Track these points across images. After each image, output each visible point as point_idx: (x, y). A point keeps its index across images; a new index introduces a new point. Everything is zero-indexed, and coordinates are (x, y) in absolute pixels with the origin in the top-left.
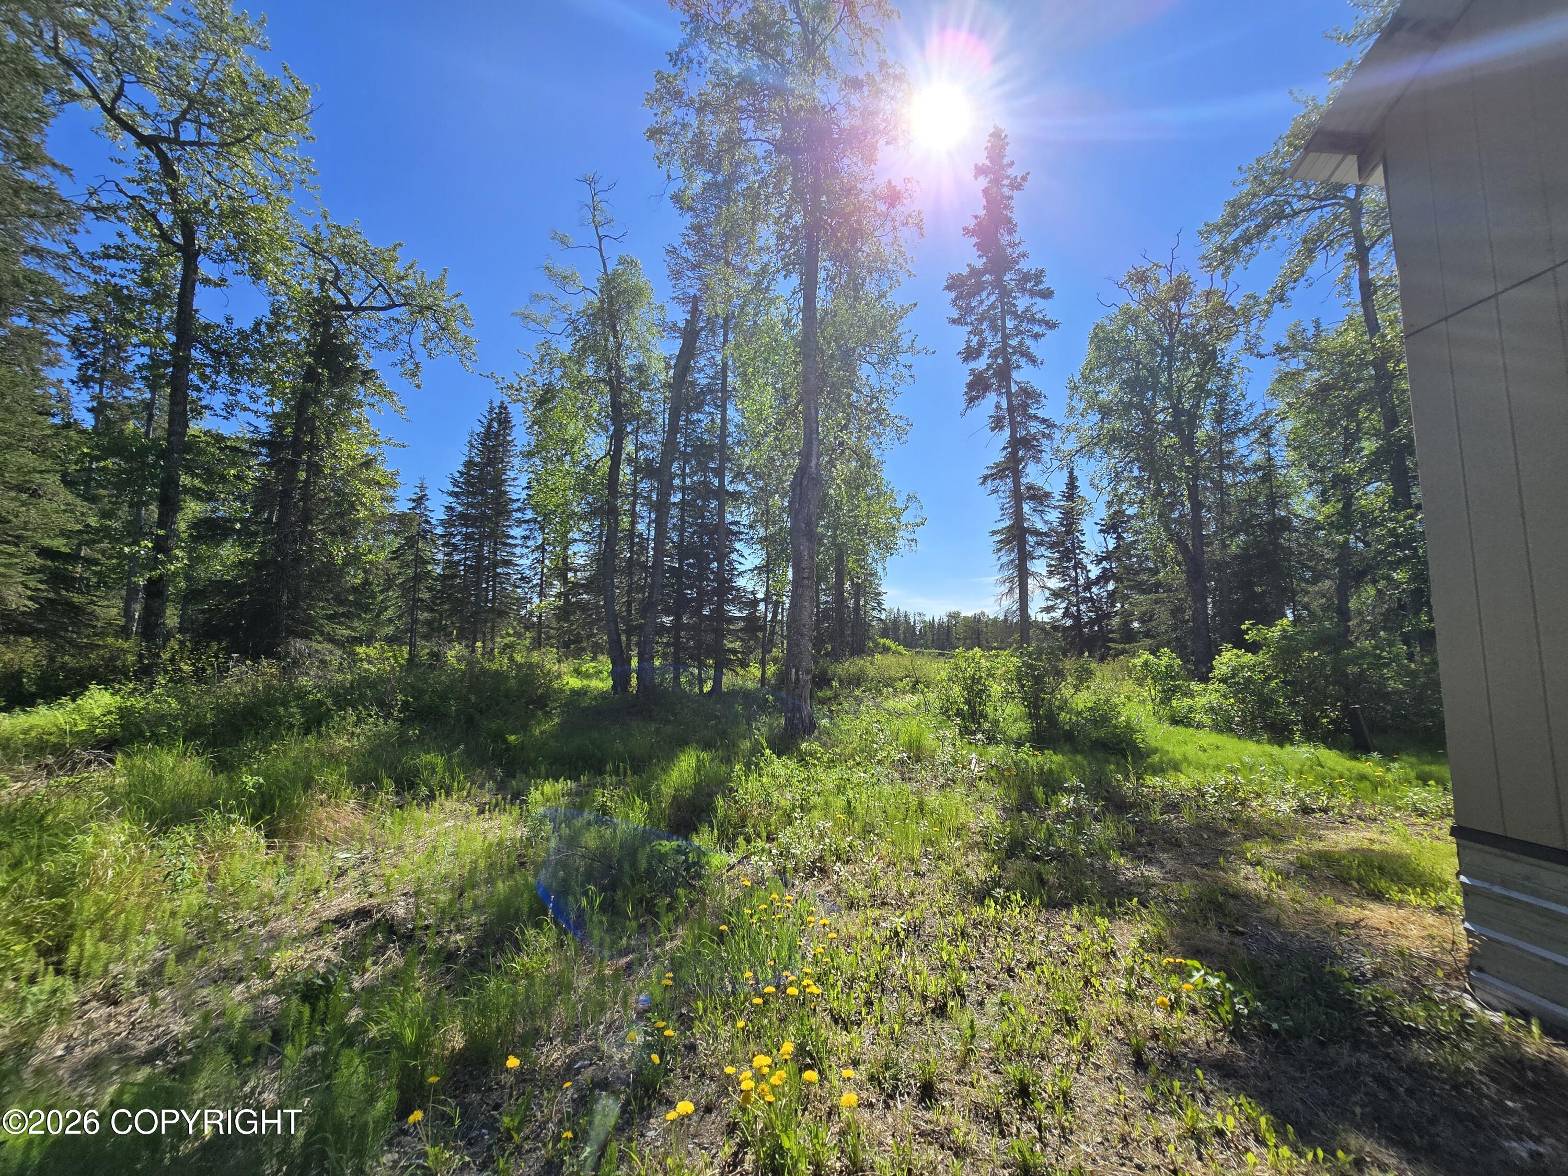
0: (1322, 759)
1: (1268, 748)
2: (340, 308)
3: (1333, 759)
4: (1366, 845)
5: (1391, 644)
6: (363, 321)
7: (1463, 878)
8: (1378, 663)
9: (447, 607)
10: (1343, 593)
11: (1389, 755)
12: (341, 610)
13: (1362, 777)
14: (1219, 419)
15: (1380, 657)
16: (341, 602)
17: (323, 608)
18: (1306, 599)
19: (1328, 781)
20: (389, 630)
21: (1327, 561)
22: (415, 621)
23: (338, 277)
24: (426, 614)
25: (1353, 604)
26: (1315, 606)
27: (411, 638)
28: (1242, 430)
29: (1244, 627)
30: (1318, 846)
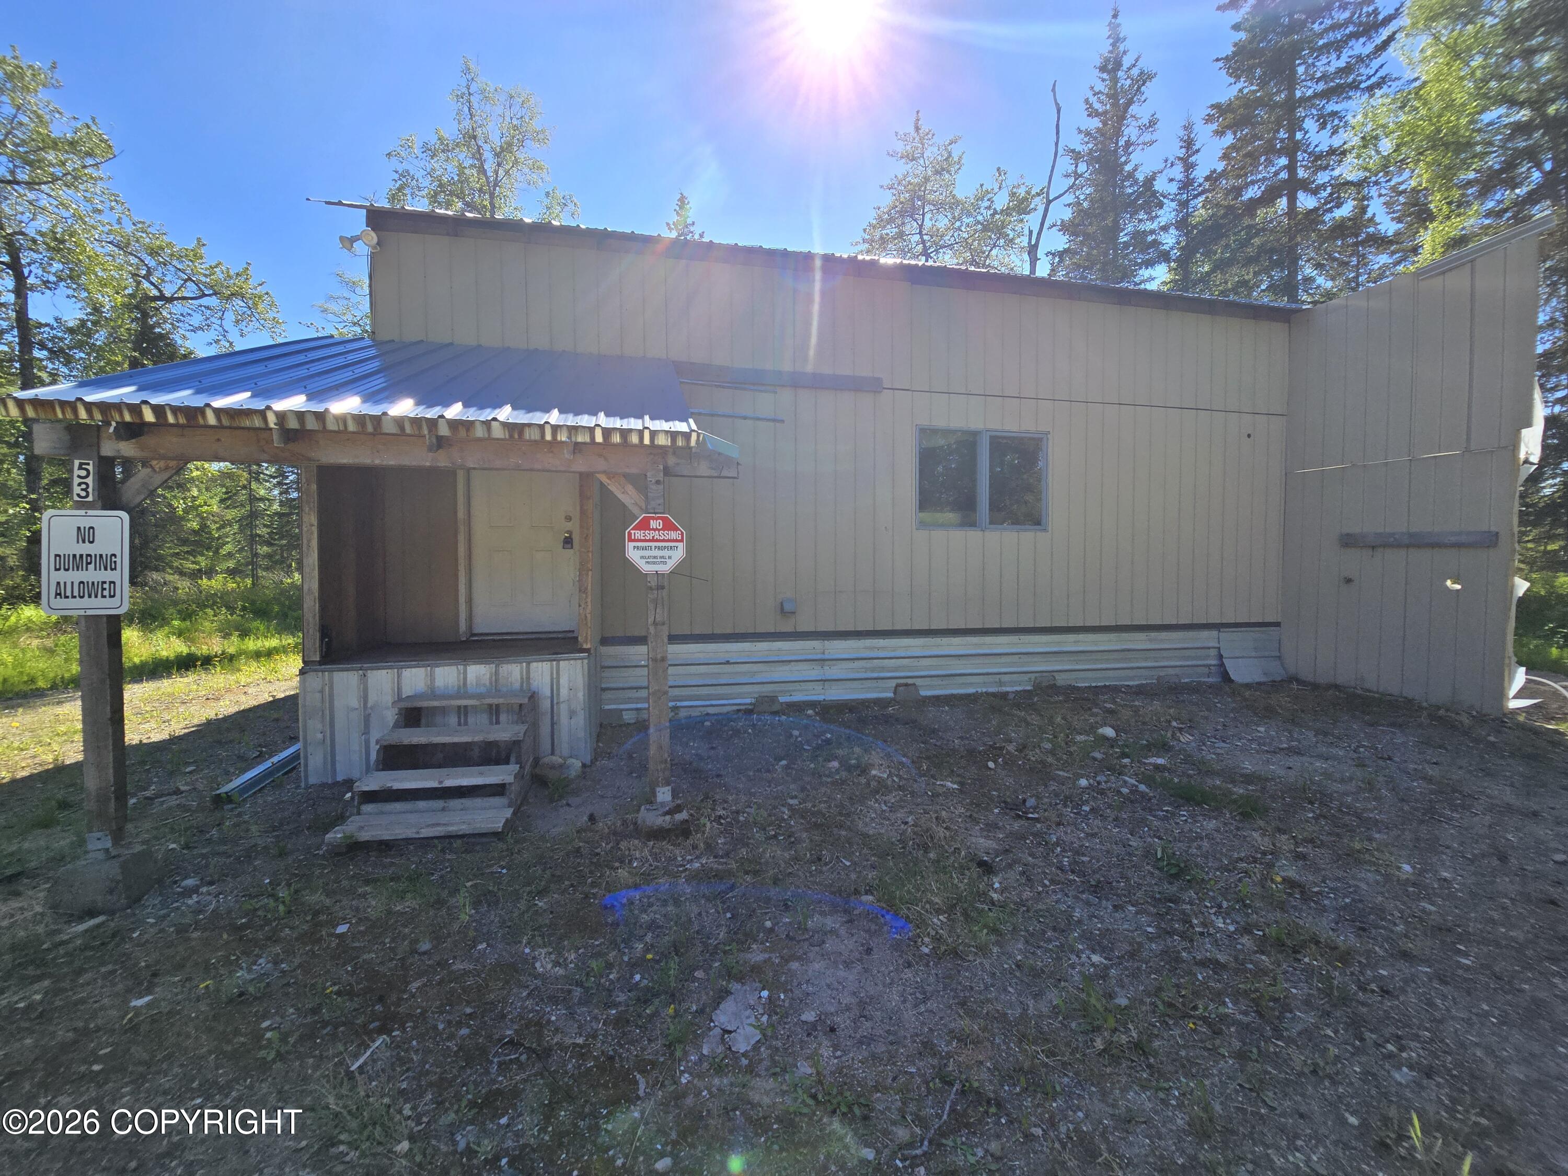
2: (155, 299)
6: (177, 308)
9: (284, 542)
12: (186, 549)
16: (184, 542)
17: (170, 548)
20: (231, 564)
22: (256, 555)
23: (149, 272)
24: (265, 548)
27: (253, 570)
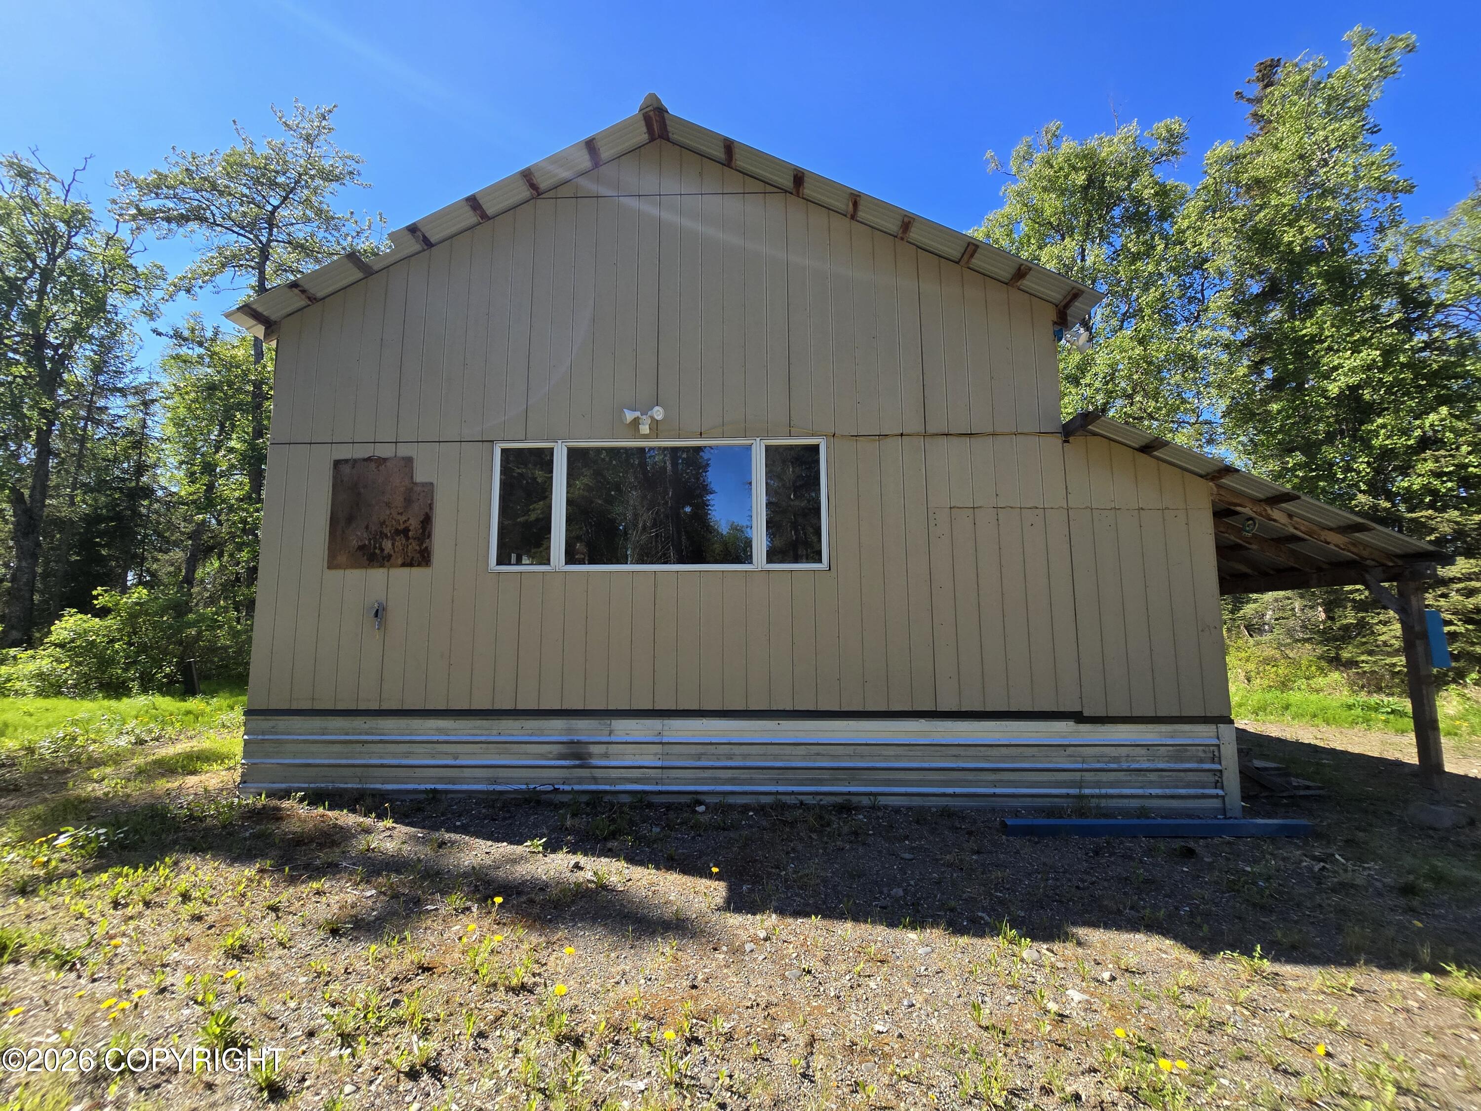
0: (157, 704)
1: (106, 703)
3: (166, 703)
4: (188, 749)
5: (226, 609)
7: (246, 737)
8: (214, 625)
10: (193, 563)
11: (212, 693)
13: (188, 713)
14: (97, 369)
15: (217, 621)
18: (155, 566)
19: (161, 718)
21: (183, 533)
25: (199, 573)
26: (162, 574)
28: (120, 390)
29: (95, 593)
30: (150, 758)
